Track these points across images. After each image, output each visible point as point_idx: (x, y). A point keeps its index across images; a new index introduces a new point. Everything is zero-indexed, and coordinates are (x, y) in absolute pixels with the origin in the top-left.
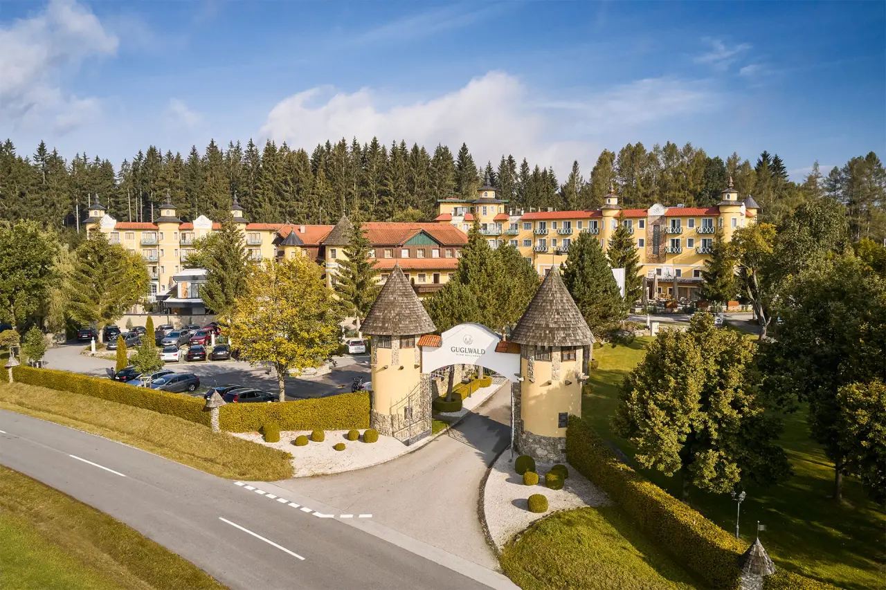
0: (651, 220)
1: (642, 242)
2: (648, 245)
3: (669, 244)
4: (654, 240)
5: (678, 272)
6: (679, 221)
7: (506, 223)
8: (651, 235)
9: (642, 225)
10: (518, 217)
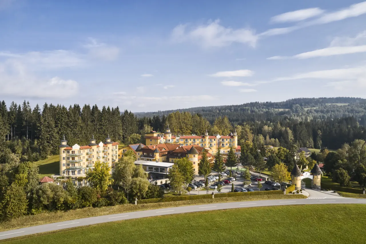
0: (217, 139)
1: (215, 144)
2: (216, 145)
3: (221, 145)
4: (218, 144)
5: (224, 152)
6: (224, 139)
7: (175, 139)
8: (217, 143)
9: (215, 140)
10: (179, 138)
